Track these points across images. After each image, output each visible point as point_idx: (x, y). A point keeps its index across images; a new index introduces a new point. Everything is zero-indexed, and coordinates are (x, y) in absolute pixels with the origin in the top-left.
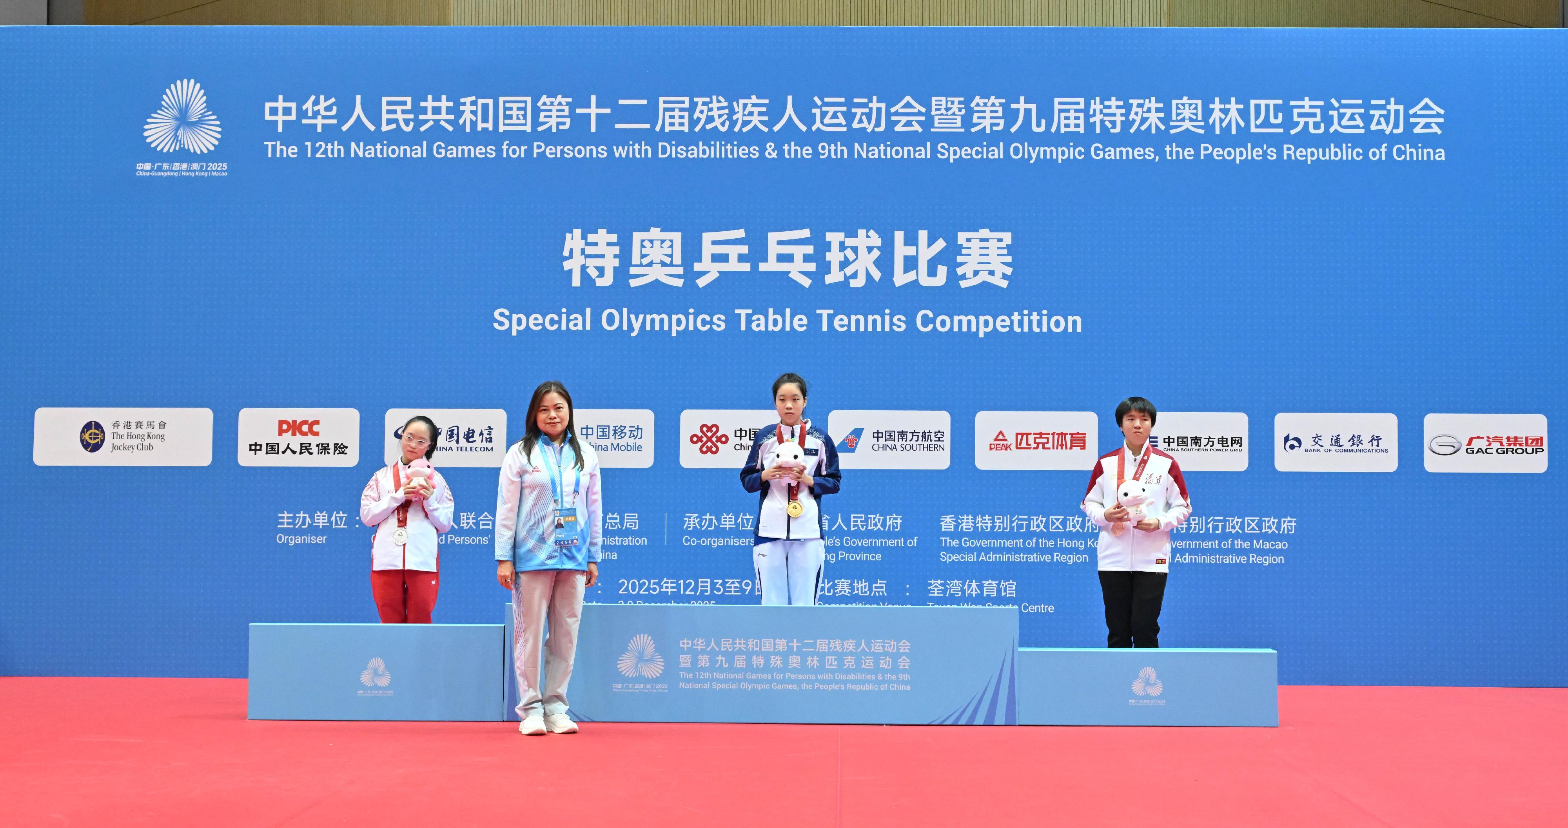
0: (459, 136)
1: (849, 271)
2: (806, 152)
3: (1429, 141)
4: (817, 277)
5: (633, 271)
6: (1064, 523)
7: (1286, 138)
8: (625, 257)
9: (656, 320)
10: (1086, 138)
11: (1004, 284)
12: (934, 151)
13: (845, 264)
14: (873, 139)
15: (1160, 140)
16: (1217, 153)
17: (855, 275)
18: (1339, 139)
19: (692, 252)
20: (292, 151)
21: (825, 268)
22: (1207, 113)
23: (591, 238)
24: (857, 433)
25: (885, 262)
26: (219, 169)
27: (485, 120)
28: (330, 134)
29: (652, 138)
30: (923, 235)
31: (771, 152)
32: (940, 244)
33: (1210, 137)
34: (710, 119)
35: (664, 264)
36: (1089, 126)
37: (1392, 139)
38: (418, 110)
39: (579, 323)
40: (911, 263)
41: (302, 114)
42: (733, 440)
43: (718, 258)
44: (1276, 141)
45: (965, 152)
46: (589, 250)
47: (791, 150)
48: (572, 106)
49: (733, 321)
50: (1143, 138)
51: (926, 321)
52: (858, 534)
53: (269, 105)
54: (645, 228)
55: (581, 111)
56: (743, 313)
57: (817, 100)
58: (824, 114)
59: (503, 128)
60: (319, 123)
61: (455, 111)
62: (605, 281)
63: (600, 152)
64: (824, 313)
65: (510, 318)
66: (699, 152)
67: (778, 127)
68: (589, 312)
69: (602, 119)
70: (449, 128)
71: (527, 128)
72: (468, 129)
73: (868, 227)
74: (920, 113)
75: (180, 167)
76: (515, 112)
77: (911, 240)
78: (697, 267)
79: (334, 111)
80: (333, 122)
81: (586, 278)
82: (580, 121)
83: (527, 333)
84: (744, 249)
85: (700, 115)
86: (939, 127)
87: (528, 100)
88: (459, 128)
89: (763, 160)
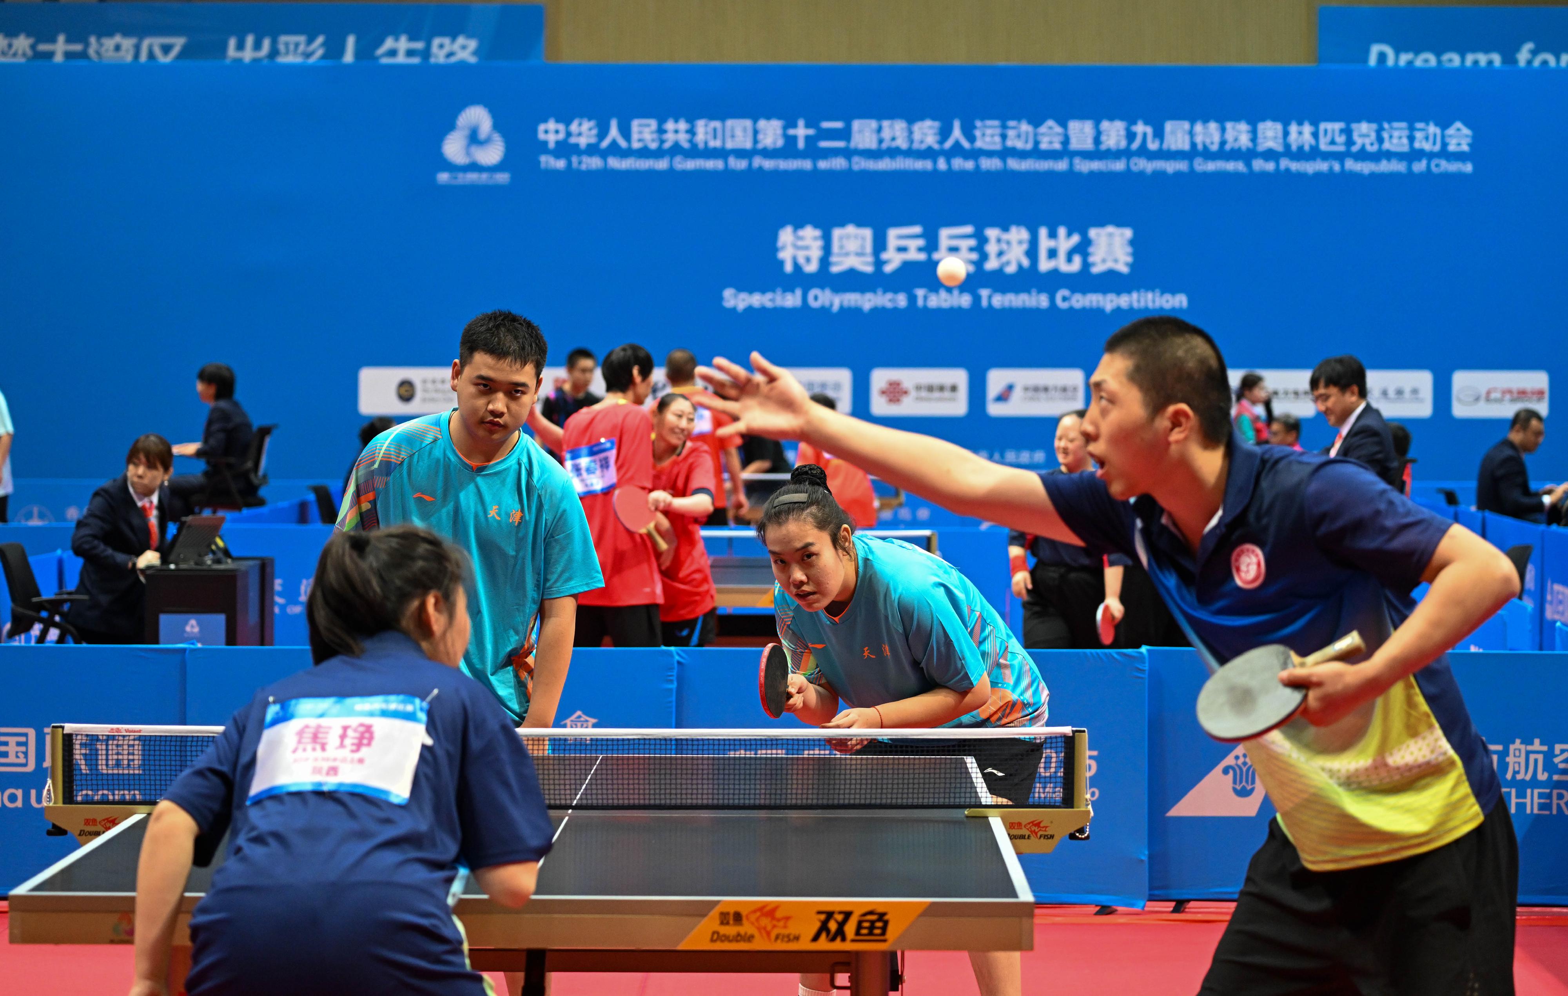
0: (694, 152)
1: (1004, 259)
2: (969, 165)
3: (1459, 157)
4: (979, 265)
5: (833, 259)
7: (1347, 154)
8: (827, 249)
9: (852, 299)
10: (1191, 154)
11: (1126, 270)
12: (1071, 164)
13: (1000, 254)
14: (1022, 155)
15: (1248, 156)
16: (1294, 166)
17: (1008, 263)
18: (1389, 155)
19: (880, 244)
20: (561, 164)
21: (984, 257)
22: (1286, 134)
23: (801, 233)
24: (1010, 388)
25: (1032, 252)
26: (503, 178)
27: (715, 137)
28: (592, 150)
29: (848, 153)
30: (1062, 231)
31: (942, 164)
32: (1076, 239)
33: (1288, 152)
34: (893, 139)
35: (858, 254)
36: (1193, 145)
37: (1431, 156)
38: (661, 131)
39: (791, 300)
40: (1052, 254)
41: (569, 134)
42: (913, 394)
43: (902, 249)
44: (1340, 157)
45: (1096, 165)
46: (800, 243)
47: (958, 163)
48: (785, 128)
49: (912, 299)
50: (1235, 154)
51: (1065, 299)
53: (542, 127)
54: (842, 224)
55: (791, 132)
56: (920, 293)
57: (978, 123)
58: (984, 135)
59: (729, 145)
60: (583, 142)
61: (692, 132)
62: (812, 268)
63: (806, 165)
64: (984, 293)
65: (736, 296)
66: (884, 165)
67: (948, 144)
68: (799, 292)
69: (808, 138)
70: (686, 145)
71: (748, 145)
72: (701, 146)
73: (1019, 223)
74: (1059, 134)
75: (472, 177)
76: (739, 133)
77: (1053, 235)
78: (884, 256)
79: (595, 132)
80: (593, 140)
81: (797, 266)
82: (791, 141)
83: (750, 309)
84: (921, 242)
85: (886, 134)
86: (1074, 145)
87: (748, 123)
88: (694, 145)
89: (935, 171)
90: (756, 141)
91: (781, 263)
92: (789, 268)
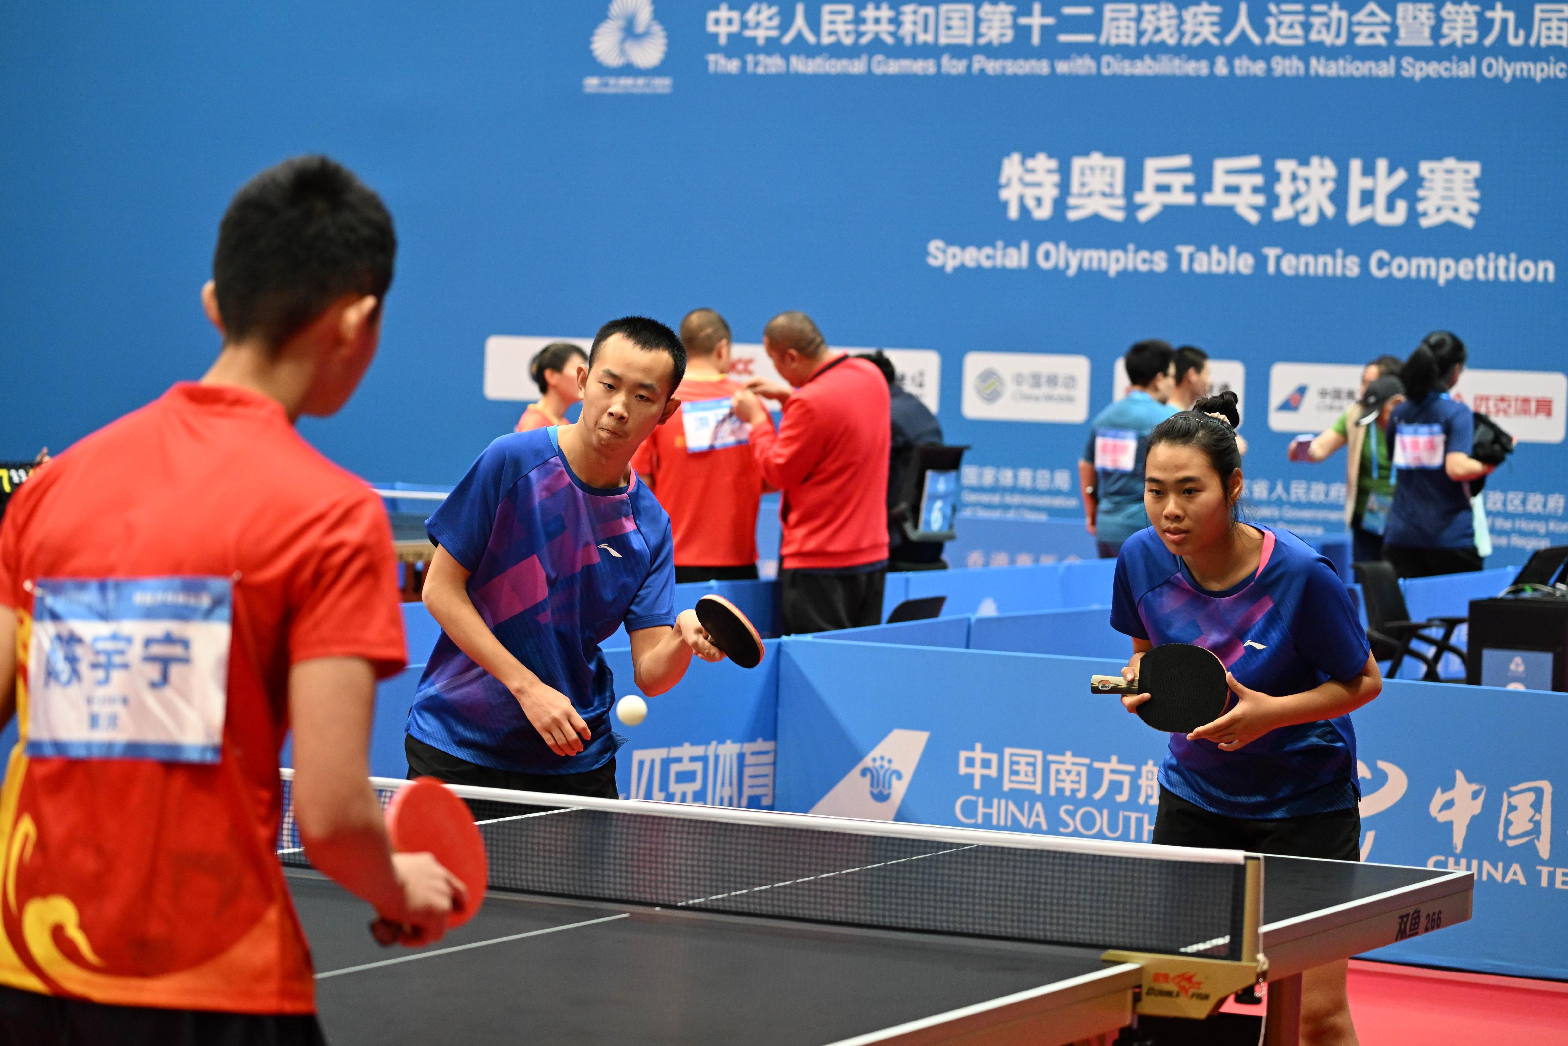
0: (899, 49)
1: (1300, 204)
2: (1258, 68)
4: (1265, 211)
5: (1072, 201)
6: (1524, 502)
8: (1064, 186)
9: (1094, 258)
11: (1469, 223)
12: (1399, 67)
13: (1296, 197)
14: (1332, 53)
17: (1305, 211)
19: (1134, 181)
20: (733, 66)
21: (1273, 201)
23: (1031, 163)
24: (1302, 391)
25: (1339, 197)
26: (663, 84)
27: (926, 30)
28: (772, 46)
29: (1096, 51)
30: (1382, 165)
31: (1221, 68)
32: (1401, 175)
34: (1158, 30)
35: (1104, 195)
38: (859, 20)
39: (1015, 258)
40: (1367, 197)
41: (744, 25)
43: (1163, 189)
45: (1433, 69)
46: (1029, 178)
47: (1244, 66)
48: (1015, 15)
49: (1174, 259)
51: (1381, 264)
52: (1298, 505)
53: (712, 15)
54: (1086, 153)
55: (1023, 21)
56: (1185, 251)
57: (1273, 8)
58: (1279, 24)
59: (943, 41)
60: (761, 35)
61: (896, 21)
62: (1043, 213)
63: (1042, 67)
64: (1272, 253)
65: (944, 252)
66: (1144, 67)
67: (1229, 39)
68: (1025, 246)
69: (1045, 30)
70: (889, 40)
71: (968, 41)
72: (908, 41)
73: (1322, 154)
74: (1384, 23)
75: (626, 83)
76: (956, 23)
77: (1369, 170)
78: (1139, 198)
79: (776, 22)
80: (774, 33)
81: (1024, 210)
82: (1022, 32)
83: (962, 269)
84: (1189, 179)
85: (1147, 25)
86: (1404, 39)
87: (969, 8)
88: (899, 40)
89: (1212, 75)
90: (977, 34)
91: (1005, 205)
92: (1013, 213)
